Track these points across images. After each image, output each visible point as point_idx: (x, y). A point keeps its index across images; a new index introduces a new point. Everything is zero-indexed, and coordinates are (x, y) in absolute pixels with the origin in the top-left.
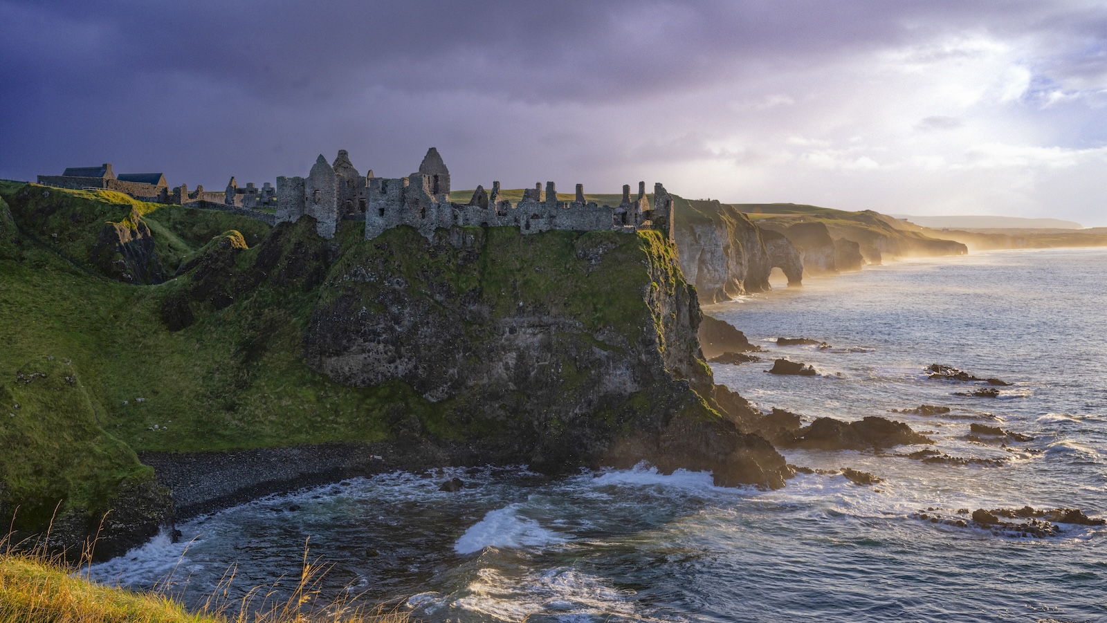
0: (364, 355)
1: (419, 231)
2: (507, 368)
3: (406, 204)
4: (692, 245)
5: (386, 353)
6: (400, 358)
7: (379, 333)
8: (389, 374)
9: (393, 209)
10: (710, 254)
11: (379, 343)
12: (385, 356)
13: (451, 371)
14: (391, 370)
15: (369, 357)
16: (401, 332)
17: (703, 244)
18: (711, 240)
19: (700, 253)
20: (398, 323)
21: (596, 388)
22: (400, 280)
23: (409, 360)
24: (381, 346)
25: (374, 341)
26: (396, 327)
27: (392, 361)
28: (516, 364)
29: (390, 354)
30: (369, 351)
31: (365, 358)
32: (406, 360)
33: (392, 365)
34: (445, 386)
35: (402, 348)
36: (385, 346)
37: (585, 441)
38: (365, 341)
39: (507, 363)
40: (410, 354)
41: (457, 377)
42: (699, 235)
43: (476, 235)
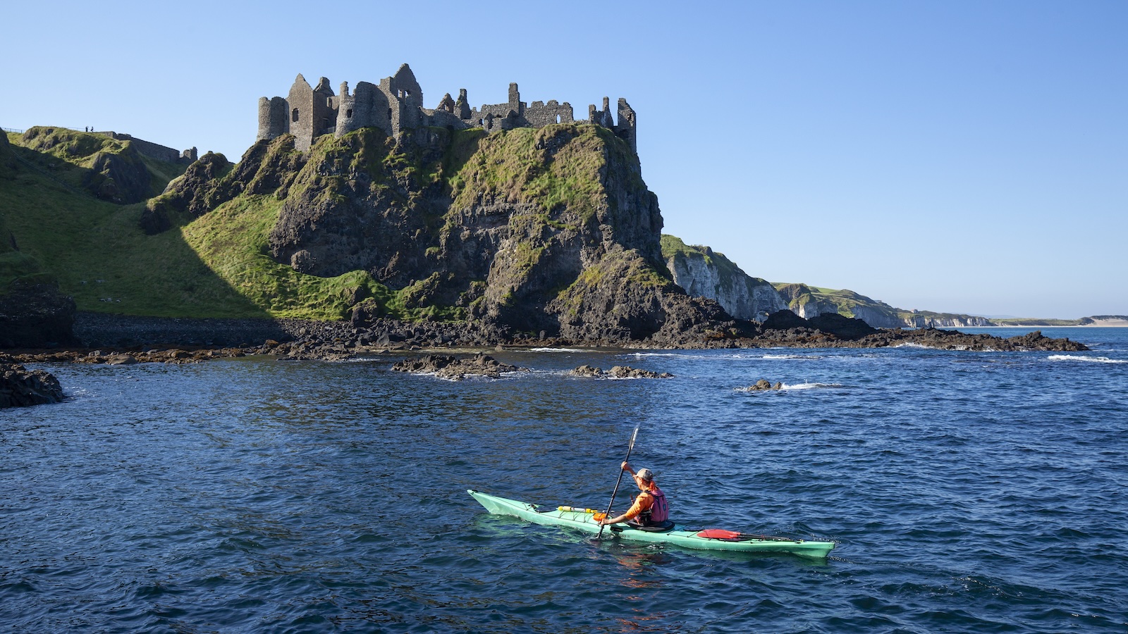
0: (327, 247)
1: (386, 131)
2: (466, 256)
3: (374, 107)
4: (684, 275)
5: (349, 244)
6: (363, 249)
7: (342, 224)
8: (352, 265)
9: (361, 110)
10: (700, 284)
11: (342, 234)
12: (348, 247)
13: (411, 260)
14: (354, 261)
15: (332, 248)
16: (363, 224)
17: (694, 275)
18: (701, 272)
19: (691, 283)
20: (362, 215)
21: (550, 266)
22: (364, 174)
23: (372, 251)
24: (344, 238)
25: (338, 233)
26: (360, 219)
27: (355, 252)
28: (476, 252)
29: (352, 245)
30: (332, 243)
31: (329, 249)
32: (369, 251)
33: (355, 256)
34: (405, 274)
35: (365, 239)
36: (348, 238)
37: (537, 316)
38: (328, 232)
39: (467, 252)
40: (371, 245)
41: (417, 265)
42: (691, 267)
43: (440, 134)
